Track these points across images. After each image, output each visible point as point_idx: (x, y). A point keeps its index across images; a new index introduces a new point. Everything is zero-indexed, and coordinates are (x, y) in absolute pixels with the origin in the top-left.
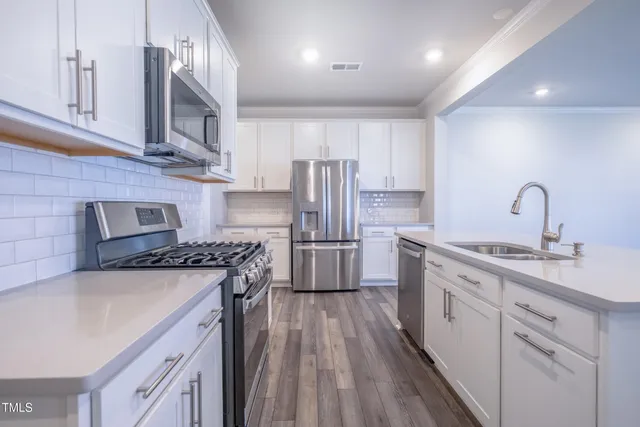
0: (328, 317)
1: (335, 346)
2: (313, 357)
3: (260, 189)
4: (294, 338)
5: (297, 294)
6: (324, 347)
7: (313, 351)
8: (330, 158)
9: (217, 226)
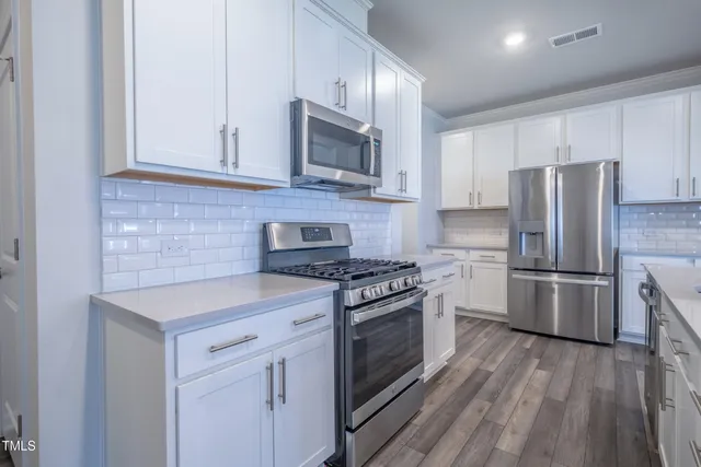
0: (538, 367)
1: (525, 403)
2: (487, 405)
3: (476, 207)
4: (478, 379)
5: (514, 333)
6: (509, 398)
7: (493, 397)
8: (572, 162)
9: (428, 246)
